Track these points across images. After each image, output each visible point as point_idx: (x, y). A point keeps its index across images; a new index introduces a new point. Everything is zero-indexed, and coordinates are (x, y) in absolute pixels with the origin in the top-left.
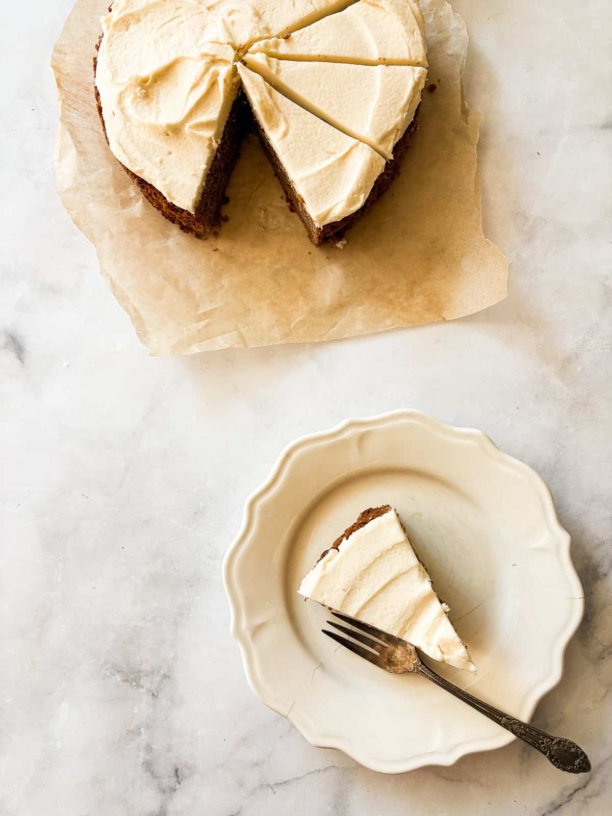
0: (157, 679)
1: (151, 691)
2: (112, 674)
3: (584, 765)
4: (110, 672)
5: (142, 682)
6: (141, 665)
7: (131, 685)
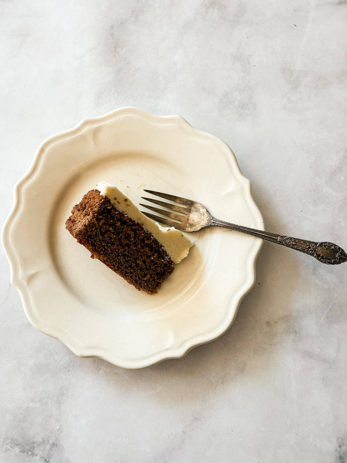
0: (48, 447)
1: (44, 458)
2: (11, 447)
3: (343, 256)
4: (10, 446)
5: (36, 451)
6: (34, 437)
7: (27, 455)
